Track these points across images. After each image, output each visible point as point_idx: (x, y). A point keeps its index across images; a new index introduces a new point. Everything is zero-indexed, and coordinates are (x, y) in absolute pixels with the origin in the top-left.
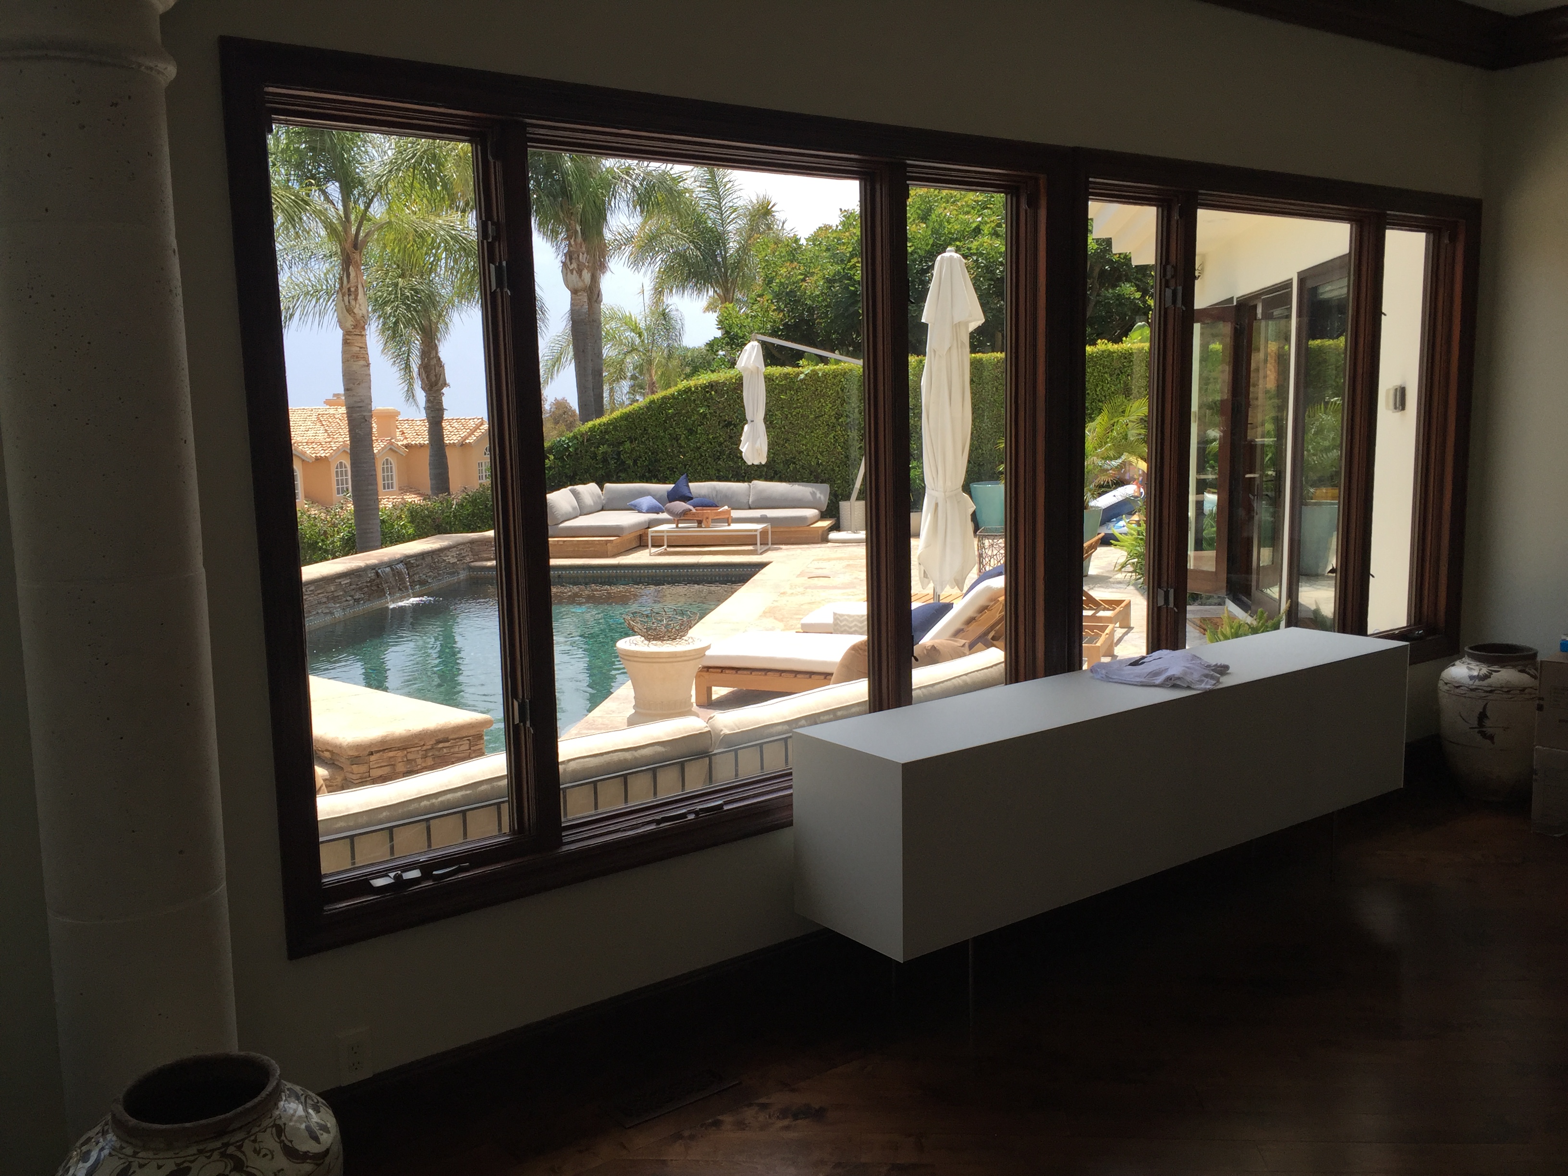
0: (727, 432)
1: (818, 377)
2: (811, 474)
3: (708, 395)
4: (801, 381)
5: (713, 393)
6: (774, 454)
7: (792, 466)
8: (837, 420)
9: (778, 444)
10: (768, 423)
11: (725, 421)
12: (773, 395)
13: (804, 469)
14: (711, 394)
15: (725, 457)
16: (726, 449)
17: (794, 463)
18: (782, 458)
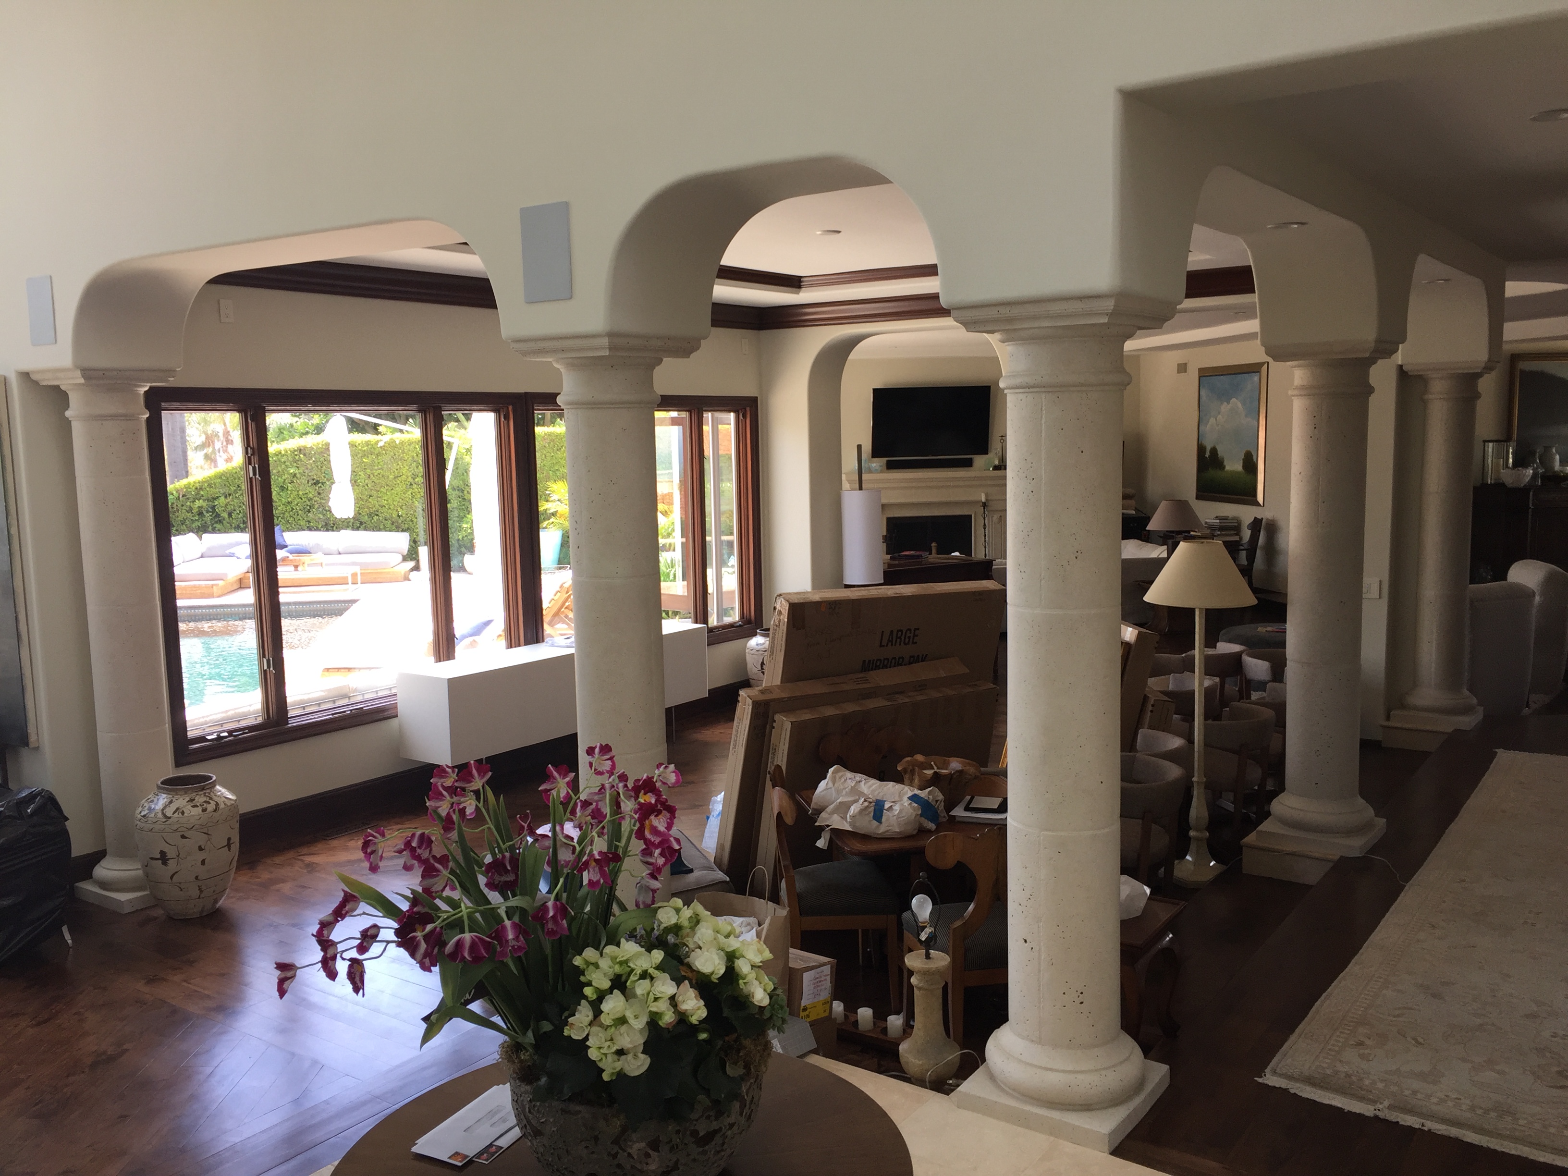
0: (316, 489)
1: (396, 444)
2: (392, 524)
3: (297, 457)
4: (381, 447)
5: (302, 456)
6: (359, 507)
7: (376, 518)
8: (414, 479)
9: (362, 500)
10: (353, 482)
11: (313, 479)
12: (356, 458)
13: (386, 520)
14: (300, 457)
15: (314, 510)
16: (316, 503)
17: (377, 515)
18: (366, 512)
